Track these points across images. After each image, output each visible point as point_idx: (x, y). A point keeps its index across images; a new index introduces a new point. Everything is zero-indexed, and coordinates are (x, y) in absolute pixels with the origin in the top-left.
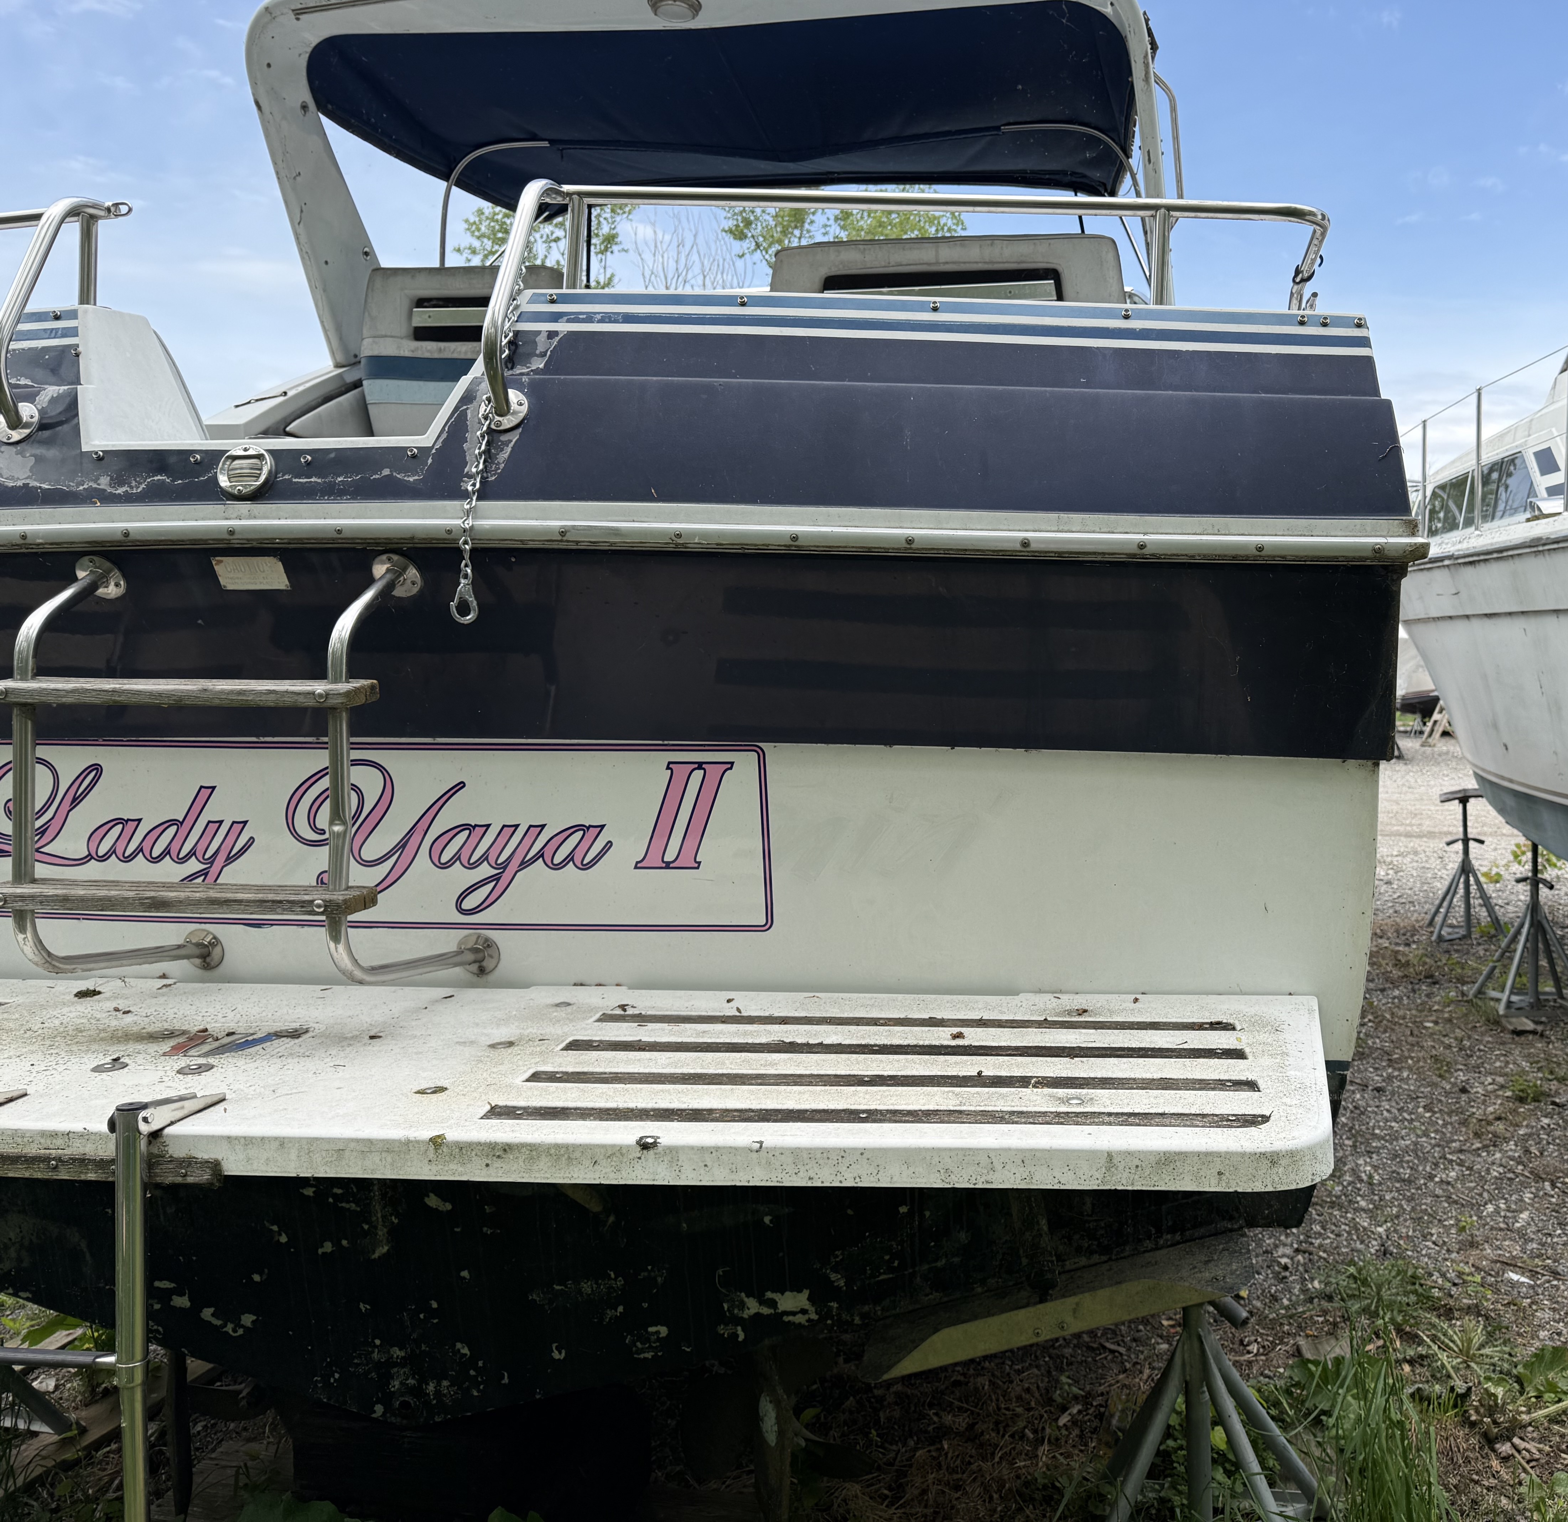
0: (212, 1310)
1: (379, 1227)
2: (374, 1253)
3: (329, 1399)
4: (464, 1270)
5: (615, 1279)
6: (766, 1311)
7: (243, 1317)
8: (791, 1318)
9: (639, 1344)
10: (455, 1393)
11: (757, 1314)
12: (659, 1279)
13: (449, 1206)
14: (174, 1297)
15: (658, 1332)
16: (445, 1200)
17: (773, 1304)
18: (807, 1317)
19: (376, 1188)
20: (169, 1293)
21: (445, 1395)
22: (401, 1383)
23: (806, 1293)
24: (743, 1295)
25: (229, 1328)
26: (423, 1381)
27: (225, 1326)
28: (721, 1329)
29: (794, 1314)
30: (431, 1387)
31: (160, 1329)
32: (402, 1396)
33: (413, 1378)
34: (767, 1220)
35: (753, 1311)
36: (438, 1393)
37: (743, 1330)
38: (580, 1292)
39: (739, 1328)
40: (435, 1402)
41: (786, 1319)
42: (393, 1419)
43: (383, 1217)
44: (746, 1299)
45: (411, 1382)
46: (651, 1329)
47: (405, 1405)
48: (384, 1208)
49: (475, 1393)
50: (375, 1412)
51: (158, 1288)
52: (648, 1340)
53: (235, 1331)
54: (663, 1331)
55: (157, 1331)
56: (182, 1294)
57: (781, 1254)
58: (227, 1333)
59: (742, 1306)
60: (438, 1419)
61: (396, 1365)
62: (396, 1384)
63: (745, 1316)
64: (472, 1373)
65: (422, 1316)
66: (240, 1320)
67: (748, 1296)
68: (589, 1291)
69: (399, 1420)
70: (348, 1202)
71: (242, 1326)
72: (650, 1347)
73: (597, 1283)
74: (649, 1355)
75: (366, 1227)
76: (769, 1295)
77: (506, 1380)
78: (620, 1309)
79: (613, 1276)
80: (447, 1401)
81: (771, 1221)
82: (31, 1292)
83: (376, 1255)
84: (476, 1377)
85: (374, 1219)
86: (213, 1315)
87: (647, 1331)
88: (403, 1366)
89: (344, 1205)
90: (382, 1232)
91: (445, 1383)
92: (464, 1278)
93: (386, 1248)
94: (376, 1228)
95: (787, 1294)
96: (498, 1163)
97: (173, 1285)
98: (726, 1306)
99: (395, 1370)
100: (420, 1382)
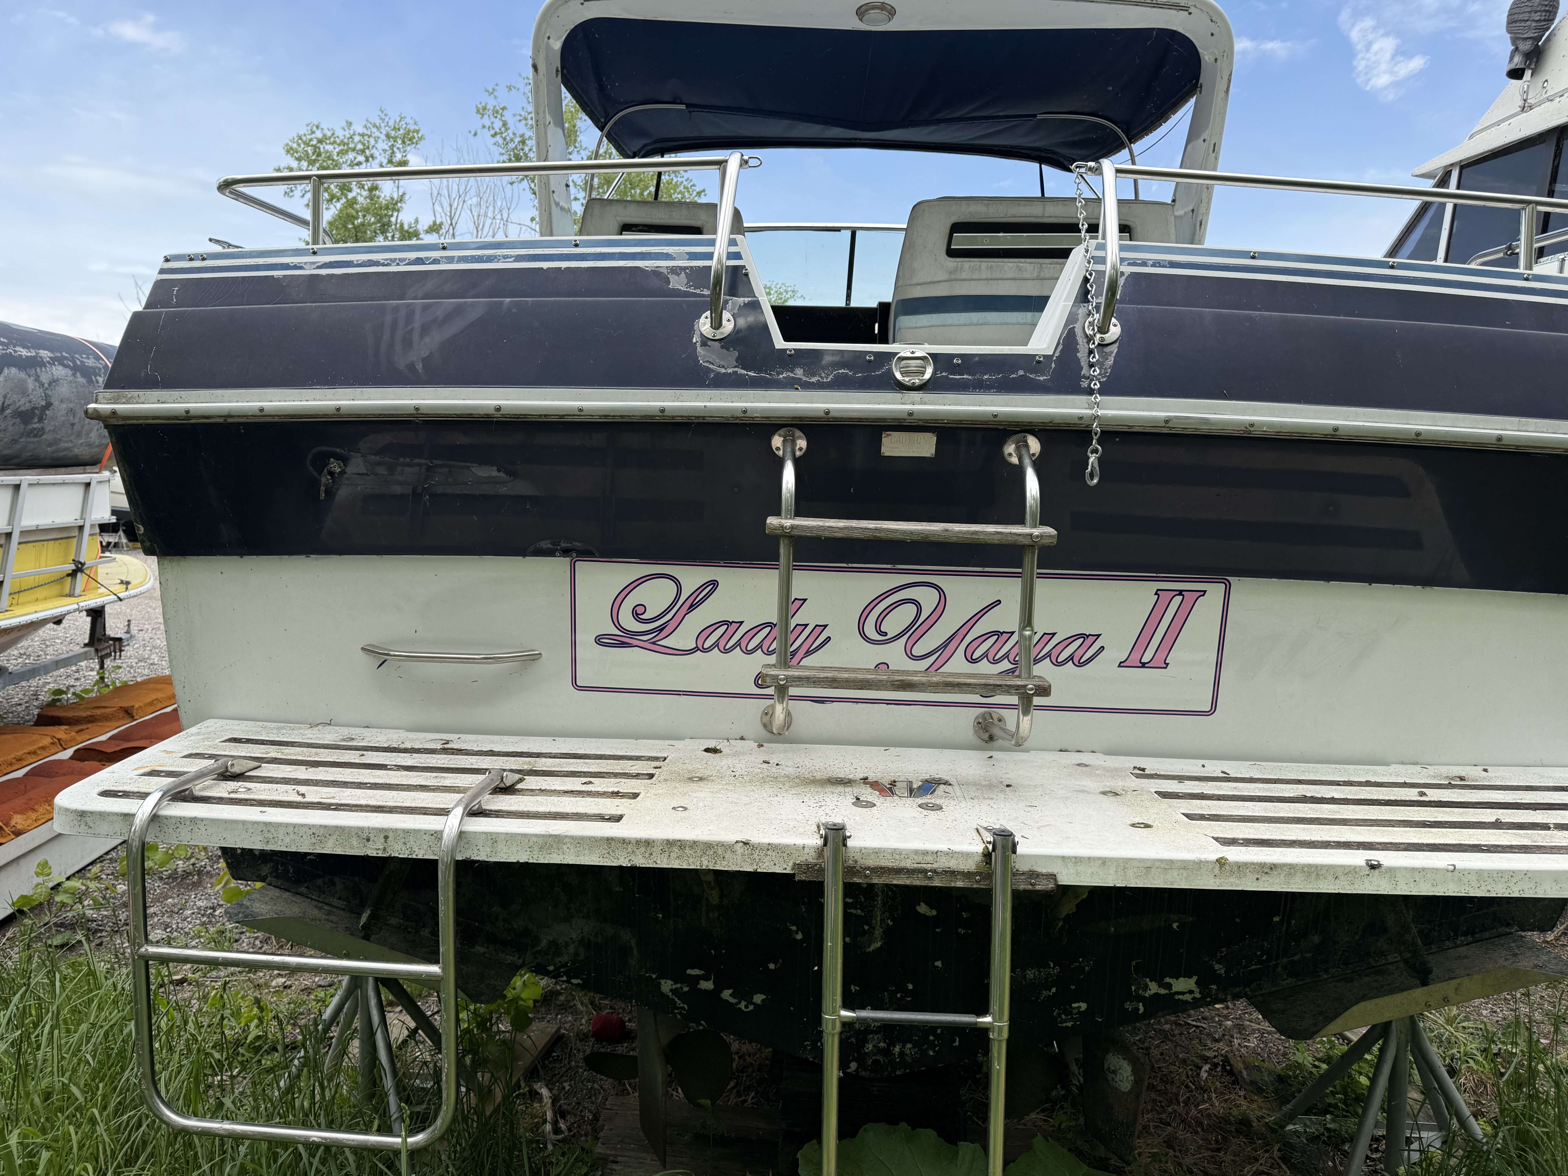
0: (731, 991)
1: (877, 928)
2: (869, 947)
3: (814, 1058)
4: (938, 960)
5: (1053, 968)
6: (1163, 991)
7: (755, 996)
8: (1181, 997)
9: (1063, 1017)
10: (916, 1053)
11: (1156, 994)
12: (1087, 968)
13: (934, 913)
14: (701, 982)
15: (1079, 1007)
16: (931, 908)
17: (1169, 986)
18: (1192, 996)
19: (879, 898)
20: (698, 978)
21: (907, 1055)
22: (874, 1046)
23: (1195, 978)
24: (1148, 980)
25: (742, 1005)
26: (892, 1044)
27: (740, 1003)
28: (1128, 1006)
29: (1183, 993)
30: (897, 1049)
31: (686, 1006)
32: (875, 1055)
33: (885, 1042)
34: (1175, 925)
35: (1153, 992)
36: (902, 1054)
37: (1143, 1005)
38: (1025, 977)
39: (1141, 1004)
40: (898, 1060)
41: (1177, 997)
42: (863, 1073)
43: (881, 920)
44: (1149, 983)
45: (882, 1045)
46: (1074, 1005)
47: (876, 1062)
48: (883, 913)
49: (931, 1053)
50: (850, 1068)
51: (690, 975)
52: (1071, 1013)
53: (746, 1007)
54: (1084, 1006)
55: (683, 1008)
56: (707, 979)
57: (1181, 951)
58: (740, 1009)
59: (1146, 988)
60: (898, 1073)
61: (872, 1032)
62: (870, 1047)
63: (1147, 995)
64: (931, 1038)
65: (899, 995)
66: (752, 998)
67: (1151, 981)
68: (1032, 976)
69: (868, 1073)
70: (856, 909)
71: (754, 1004)
72: (1072, 1018)
73: (1039, 971)
74: (1069, 1024)
75: (866, 928)
76: (1167, 980)
77: (957, 1044)
78: (1054, 990)
79: (1052, 965)
80: (908, 1059)
81: (1178, 927)
82: (581, 979)
83: (871, 949)
84: (934, 1041)
85: (874, 922)
86: (730, 995)
87: (1071, 1007)
88: (877, 1033)
89: (852, 911)
90: (878, 932)
91: (909, 1046)
92: (938, 967)
93: (879, 944)
94: (874, 928)
95: (1181, 979)
96: (1266, 878)
97: (702, 972)
98: (1133, 988)
99: (871, 1036)
100: (889, 1045)
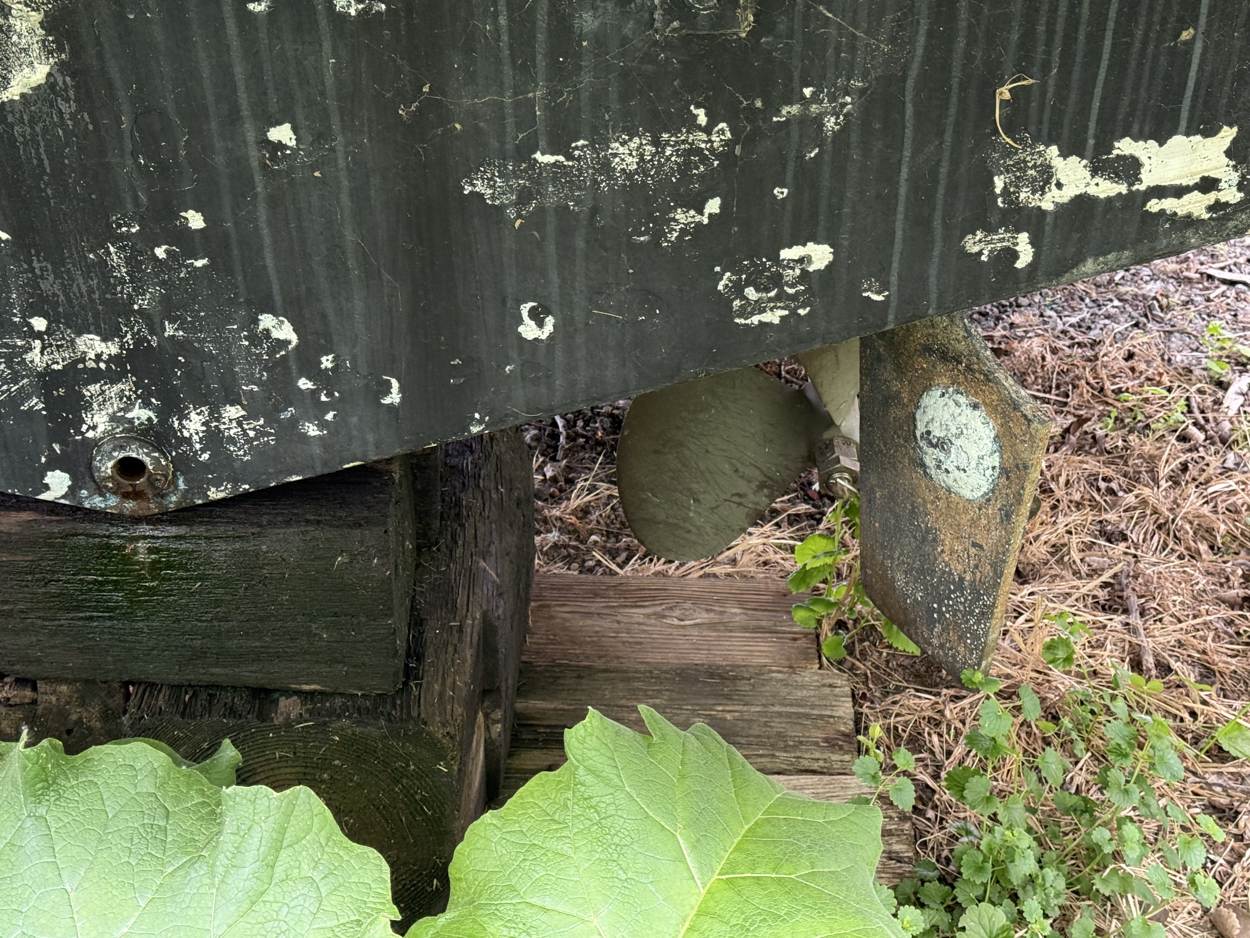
4: (279, 123)
5: (708, 130)
6: (1105, 189)
8: (1169, 204)
9: (751, 293)
10: (260, 434)
11: (1081, 201)
12: (830, 123)
15: (805, 261)
17: (1129, 169)
21: (232, 440)
22: (113, 418)
23: (1228, 134)
24: (1054, 150)
26: (172, 410)
28: (977, 244)
30: (195, 424)
32: (122, 448)
33: (146, 404)
35: (1065, 195)
36: (213, 436)
37: (1033, 242)
39: (1023, 238)
40: (205, 456)
41: (1154, 206)
42: (97, 502)
44: (1058, 163)
45: (140, 414)
46: (786, 254)
49: (312, 430)
50: (46, 488)
52: (777, 280)
54: (820, 255)
59: (1044, 180)
60: (214, 494)
62: (99, 422)
63: (1047, 205)
64: (304, 384)
65: (160, 252)
67: (1064, 154)
68: (632, 163)
72: (781, 297)
76: (1126, 146)
77: (394, 397)
78: (713, 206)
79: (702, 119)
83: (14, 92)
84: (314, 393)
87: (777, 261)
88: (114, 378)
90: (24, 24)
91: (232, 412)
92: (280, 146)
93: (43, 71)
98: (999, 183)
100: (164, 414)
